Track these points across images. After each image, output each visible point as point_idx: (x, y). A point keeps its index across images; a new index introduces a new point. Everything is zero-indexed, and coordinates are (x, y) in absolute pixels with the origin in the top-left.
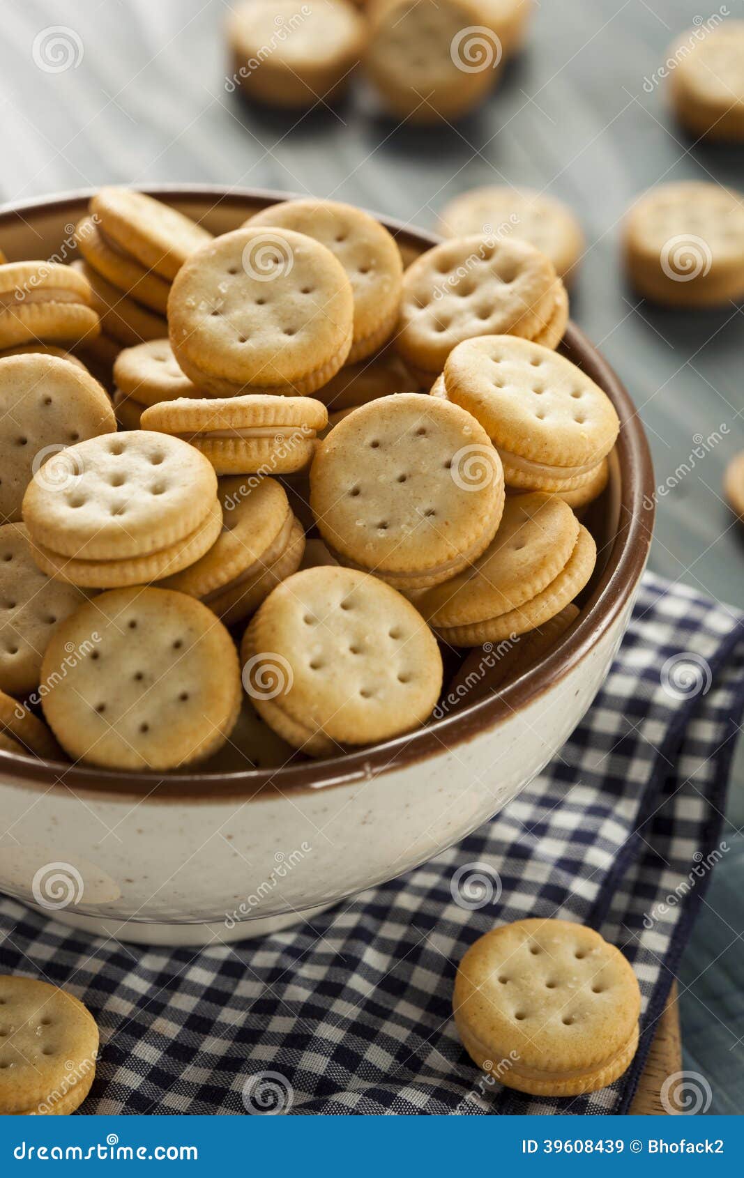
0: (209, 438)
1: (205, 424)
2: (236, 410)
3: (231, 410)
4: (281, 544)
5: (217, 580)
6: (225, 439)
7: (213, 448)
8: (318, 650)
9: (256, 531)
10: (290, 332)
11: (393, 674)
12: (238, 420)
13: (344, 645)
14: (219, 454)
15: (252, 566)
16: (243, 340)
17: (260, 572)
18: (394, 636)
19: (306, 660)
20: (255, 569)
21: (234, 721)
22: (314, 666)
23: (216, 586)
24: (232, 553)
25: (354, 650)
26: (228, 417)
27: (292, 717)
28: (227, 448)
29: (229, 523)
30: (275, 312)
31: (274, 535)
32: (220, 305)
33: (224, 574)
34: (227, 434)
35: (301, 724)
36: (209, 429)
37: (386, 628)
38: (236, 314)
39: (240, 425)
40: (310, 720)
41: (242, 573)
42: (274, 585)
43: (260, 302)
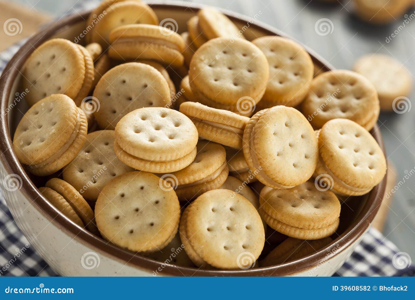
0: (202, 123)
1: (203, 116)
2: (217, 115)
3: (215, 114)
4: (216, 175)
5: (184, 182)
6: (209, 125)
7: (203, 128)
8: (213, 223)
9: (207, 167)
10: (236, 84)
11: (241, 244)
12: (216, 119)
13: (225, 225)
14: (204, 130)
15: (200, 180)
16: (216, 80)
17: (203, 184)
18: (247, 228)
19: (207, 226)
20: (202, 182)
21: (170, 240)
22: (209, 230)
23: (183, 183)
24: (194, 172)
25: (228, 229)
26: (213, 117)
27: (193, 247)
28: (208, 129)
29: (197, 160)
30: (233, 74)
31: (215, 170)
32: (213, 63)
33: (188, 180)
34: (210, 123)
35: (195, 251)
36: (203, 119)
37: (245, 224)
38: (218, 69)
39: (217, 122)
40: (199, 251)
41: (195, 182)
42: (207, 190)
43: (230, 68)
